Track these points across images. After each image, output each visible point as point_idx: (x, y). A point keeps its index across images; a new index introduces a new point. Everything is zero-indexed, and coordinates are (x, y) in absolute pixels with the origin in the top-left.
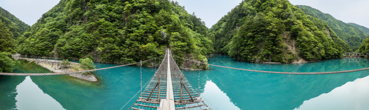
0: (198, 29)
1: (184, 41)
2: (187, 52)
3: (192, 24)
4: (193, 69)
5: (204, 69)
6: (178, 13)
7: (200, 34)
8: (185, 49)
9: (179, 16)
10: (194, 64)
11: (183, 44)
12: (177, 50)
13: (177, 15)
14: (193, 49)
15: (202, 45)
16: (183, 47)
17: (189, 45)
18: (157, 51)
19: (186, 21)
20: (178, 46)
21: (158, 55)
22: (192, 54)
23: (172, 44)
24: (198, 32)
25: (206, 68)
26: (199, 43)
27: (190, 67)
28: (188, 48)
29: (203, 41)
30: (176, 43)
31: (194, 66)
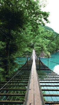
2: (41, 51)
5: (49, 57)
8: (40, 49)
11: (39, 47)
14: (44, 49)
16: (39, 49)
17: (42, 48)
18: (29, 51)
20: (37, 49)
21: (30, 53)
22: (43, 51)
23: (35, 48)
30: (36, 47)
31: (44, 56)
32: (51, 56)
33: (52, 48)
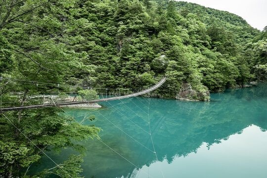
0: (219, 45)
1: (180, 70)
2: (185, 81)
3: (207, 40)
4: (188, 100)
5: (203, 101)
6: (187, 27)
7: (220, 54)
8: (181, 78)
9: (187, 31)
10: (191, 94)
11: (178, 73)
12: (172, 80)
13: (186, 30)
14: (191, 79)
15: (216, 70)
16: (179, 76)
17: (187, 74)
19: (199, 37)
20: (172, 76)
22: (189, 84)
23: (167, 74)
24: (217, 51)
25: (206, 100)
26: (210, 68)
27: (186, 97)
28: (185, 78)
29: (220, 64)
30: (171, 72)
31: (190, 96)
32: (209, 97)
33: (222, 76)
